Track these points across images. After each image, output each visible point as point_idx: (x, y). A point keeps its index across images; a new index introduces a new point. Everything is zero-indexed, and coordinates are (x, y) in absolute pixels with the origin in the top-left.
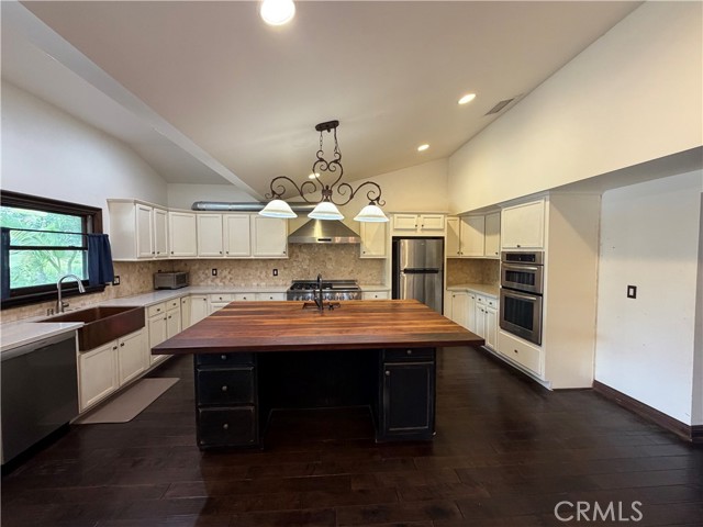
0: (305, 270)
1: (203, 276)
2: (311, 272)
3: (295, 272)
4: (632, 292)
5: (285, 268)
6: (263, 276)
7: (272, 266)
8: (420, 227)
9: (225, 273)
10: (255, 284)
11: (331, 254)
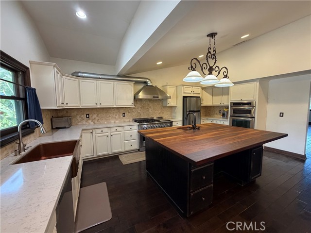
0: (139, 113)
1: (79, 119)
2: (142, 114)
3: (134, 114)
4: (282, 115)
5: (129, 113)
6: (117, 117)
7: (122, 111)
8: (192, 92)
9: (95, 116)
10: (113, 122)
11: (151, 105)
